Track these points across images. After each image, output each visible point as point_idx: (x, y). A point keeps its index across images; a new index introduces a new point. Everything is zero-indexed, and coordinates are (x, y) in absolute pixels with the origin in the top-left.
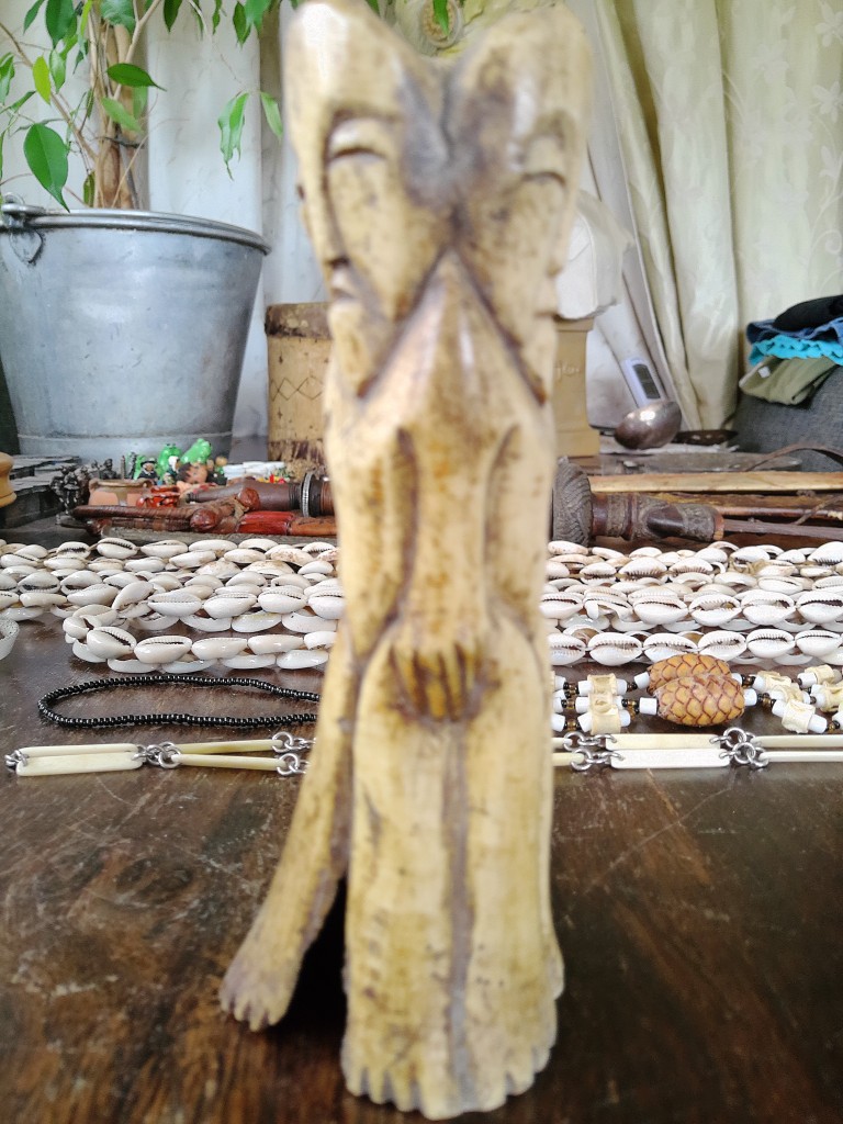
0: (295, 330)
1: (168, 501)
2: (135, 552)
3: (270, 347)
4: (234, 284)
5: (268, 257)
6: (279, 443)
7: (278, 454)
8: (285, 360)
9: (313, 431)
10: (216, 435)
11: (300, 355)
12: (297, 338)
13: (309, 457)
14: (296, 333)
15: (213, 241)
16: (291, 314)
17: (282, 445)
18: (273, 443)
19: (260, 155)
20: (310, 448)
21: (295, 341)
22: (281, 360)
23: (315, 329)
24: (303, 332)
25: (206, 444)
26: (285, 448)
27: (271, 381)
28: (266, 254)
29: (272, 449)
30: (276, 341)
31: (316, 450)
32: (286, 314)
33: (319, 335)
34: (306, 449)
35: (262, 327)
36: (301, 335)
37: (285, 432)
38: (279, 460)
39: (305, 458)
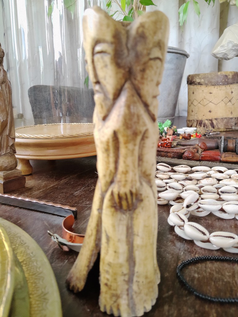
0: (199, 83)
1: (169, 144)
2: (171, 169)
3: (189, 89)
4: (179, 68)
5: (188, 58)
6: (192, 121)
7: (191, 124)
8: (195, 93)
9: (204, 117)
10: (171, 118)
11: (201, 91)
12: (200, 85)
13: (202, 125)
14: (199, 84)
15: (173, 54)
16: (198, 78)
17: (193, 121)
18: (189, 121)
19: (178, 28)
20: (203, 122)
21: (199, 86)
22: (193, 93)
23: (206, 82)
24: (202, 83)
25: (170, 121)
26: (194, 122)
27: (189, 100)
28: (187, 57)
29: (189, 122)
30: (192, 87)
31: (205, 123)
32: (196, 77)
33: (207, 84)
34: (202, 123)
35: (186, 82)
36: (201, 84)
37: (194, 117)
38: (191, 126)
39: (201, 126)
